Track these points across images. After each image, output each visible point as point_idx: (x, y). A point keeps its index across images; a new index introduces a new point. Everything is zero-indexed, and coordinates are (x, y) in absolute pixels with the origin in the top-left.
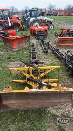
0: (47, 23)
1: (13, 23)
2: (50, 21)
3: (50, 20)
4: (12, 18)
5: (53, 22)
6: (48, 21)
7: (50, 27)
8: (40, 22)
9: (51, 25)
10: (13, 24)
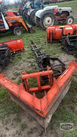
0: (62, 15)
1: (11, 23)
2: (67, 12)
3: (66, 10)
4: (7, 14)
5: (71, 12)
6: (63, 12)
7: (69, 20)
8: (53, 16)
9: (70, 18)
10: (11, 25)
